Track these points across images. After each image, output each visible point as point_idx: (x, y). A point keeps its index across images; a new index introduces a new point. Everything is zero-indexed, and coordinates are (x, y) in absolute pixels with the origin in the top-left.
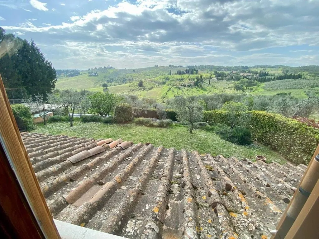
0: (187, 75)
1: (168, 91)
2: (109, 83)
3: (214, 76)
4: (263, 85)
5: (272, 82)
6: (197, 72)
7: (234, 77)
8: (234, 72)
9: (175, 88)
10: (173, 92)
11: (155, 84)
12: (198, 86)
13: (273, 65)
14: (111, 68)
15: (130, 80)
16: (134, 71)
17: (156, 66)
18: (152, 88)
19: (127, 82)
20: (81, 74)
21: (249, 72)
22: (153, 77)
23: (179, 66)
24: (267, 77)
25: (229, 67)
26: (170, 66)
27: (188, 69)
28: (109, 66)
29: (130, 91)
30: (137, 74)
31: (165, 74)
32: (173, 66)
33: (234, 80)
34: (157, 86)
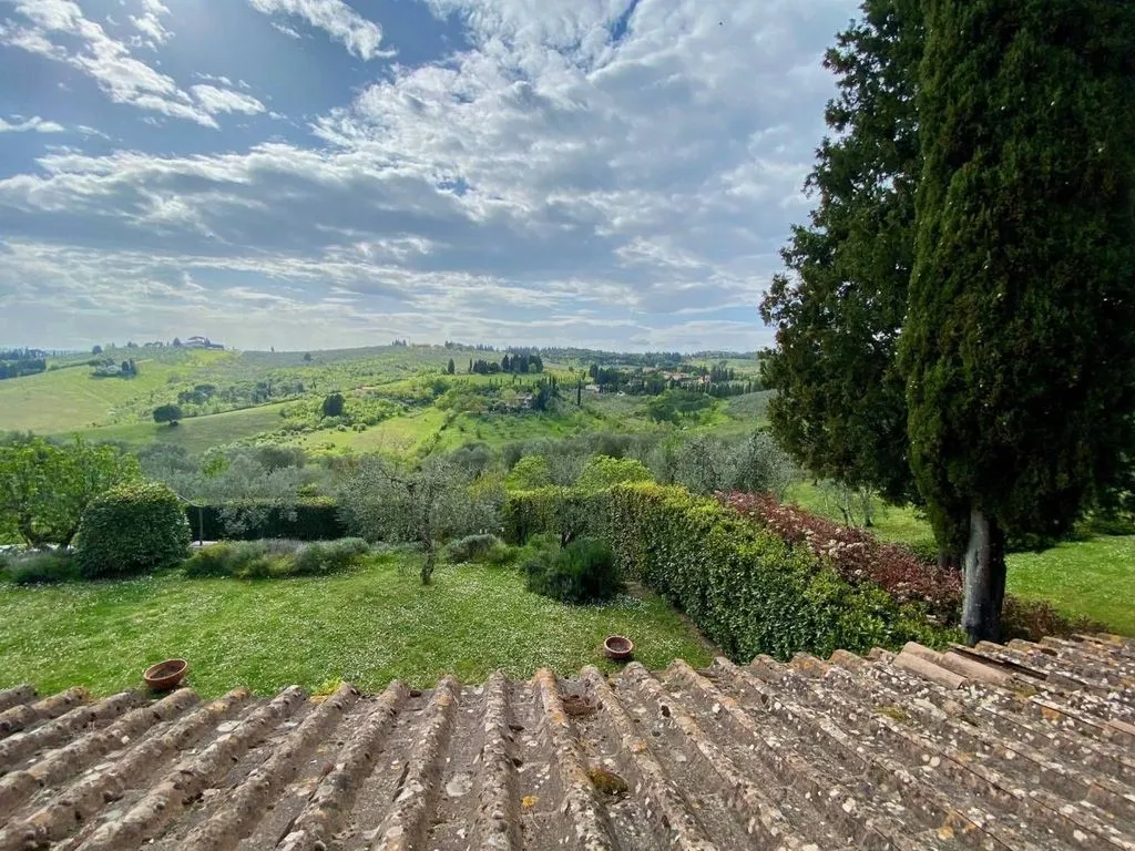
0: (507, 377)
1: (443, 428)
2: (192, 406)
3: (592, 380)
4: (724, 405)
5: (745, 397)
6: (539, 368)
7: (646, 383)
8: (646, 369)
9: (469, 416)
10: (462, 430)
11: (393, 406)
12: (544, 409)
13: (742, 351)
14: (208, 344)
15: (287, 390)
16: (307, 357)
17: (397, 343)
18: (382, 417)
19: (276, 398)
20: (54, 368)
21: (686, 369)
22: (387, 380)
23: (480, 348)
24: (731, 383)
25: (631, 355)
26: (449, 345)
27: (510, 356)
28: (195, 338)
29: (284, 434)
30: (318, 371)
31: (431, 371)
32: (460, 347)
33: (647, 391)
34: (403, 413)
